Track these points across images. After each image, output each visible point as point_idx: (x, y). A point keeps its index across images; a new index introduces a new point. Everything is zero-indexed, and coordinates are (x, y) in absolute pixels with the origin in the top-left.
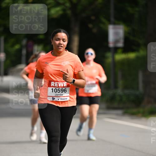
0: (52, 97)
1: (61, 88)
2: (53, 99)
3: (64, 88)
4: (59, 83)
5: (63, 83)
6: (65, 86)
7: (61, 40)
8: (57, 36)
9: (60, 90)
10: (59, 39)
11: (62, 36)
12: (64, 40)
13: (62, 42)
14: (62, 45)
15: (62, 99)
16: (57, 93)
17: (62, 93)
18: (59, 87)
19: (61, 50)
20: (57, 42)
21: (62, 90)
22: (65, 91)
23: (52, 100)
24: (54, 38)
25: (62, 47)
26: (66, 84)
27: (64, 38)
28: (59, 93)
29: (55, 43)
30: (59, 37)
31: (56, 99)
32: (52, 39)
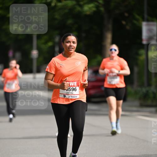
0: (63, 95)
1: (72, 87)
2: (65, 96)
3: (74, 87)
4: (70, 82)
5: (74, 82)
6: (75, 85)
7: (72, 43)
8: (68, 39)
9: (71, 89)
10: (69, 42)
11: (72, 39)
12: (74, 42)
13: (72, 44)
14: (73, 47)
15: (72, 97)
16: (68, 91)
17: (72, 92)
18: (70, 86)
19: (72, 51)
20: (68, 45)
21: (73, 89)
22: (75, 90)
23: (63, 97)
24: (65, 42)
25: (73, 48)
26: (76, 84)
27: (74, 41)
28: (70, 92)
29: (66, 46)
30: (69, 40)
31: (67, 96)
32: (63, 43)
